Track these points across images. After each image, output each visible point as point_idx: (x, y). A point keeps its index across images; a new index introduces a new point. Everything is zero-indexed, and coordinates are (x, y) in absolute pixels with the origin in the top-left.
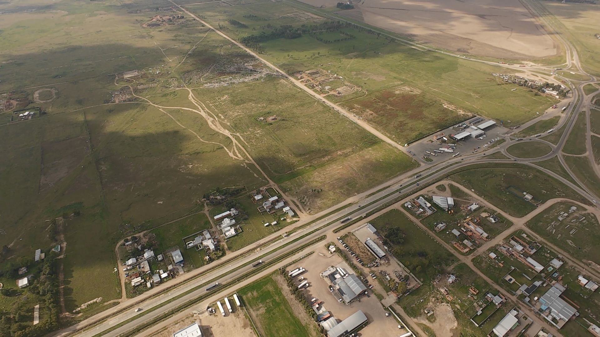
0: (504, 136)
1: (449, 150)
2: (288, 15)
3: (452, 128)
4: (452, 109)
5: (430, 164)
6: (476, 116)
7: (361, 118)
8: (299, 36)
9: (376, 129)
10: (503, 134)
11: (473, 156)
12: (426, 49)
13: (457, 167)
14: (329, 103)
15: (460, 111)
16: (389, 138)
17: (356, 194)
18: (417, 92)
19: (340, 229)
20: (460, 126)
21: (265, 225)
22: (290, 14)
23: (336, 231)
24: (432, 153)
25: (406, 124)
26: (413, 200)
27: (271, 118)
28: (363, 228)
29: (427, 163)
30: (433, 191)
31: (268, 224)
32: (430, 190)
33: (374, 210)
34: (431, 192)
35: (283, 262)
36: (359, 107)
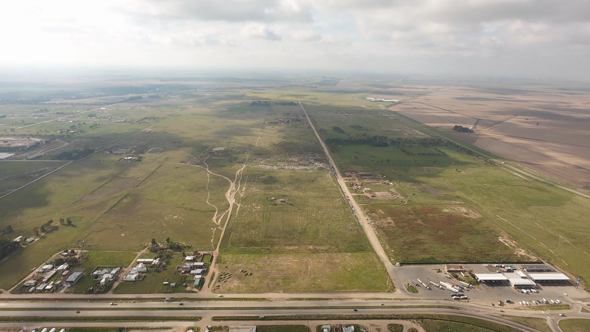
0: (572, 301)
1: (453, 288)
2: (395, 129)
3: (487, 265)
4: (509, 246)
5: (410, 295)
6: (543, 263)
7: (373, 223)
8: (386, 145)
9: (379, 238)
10: (572, 299)
11: (486, 309)
12: (533, 178)
13: (447, 312)
14: (353, 202)
15: (521, 251)
16: (386, 251)
17: (281, 291)
18: (474, 215)
19: (220, 319)
20: (501, 267)
21: (164, 283)
22: (396, 129)
23: (216, 318)
24: (423, 284)
25: (423, 243)
26: (341, 325)
27: (281, 200)
28: (246, 330)
29: (406, 292)
30: (378, 327)
31: (167, 283)
32: (377, 324)
33: (281, 316)
34: (376, 327)
35: (136, 323)
36: (383, 213)
